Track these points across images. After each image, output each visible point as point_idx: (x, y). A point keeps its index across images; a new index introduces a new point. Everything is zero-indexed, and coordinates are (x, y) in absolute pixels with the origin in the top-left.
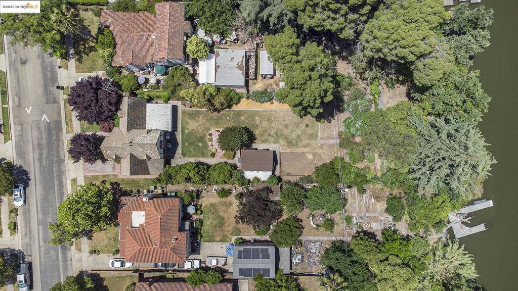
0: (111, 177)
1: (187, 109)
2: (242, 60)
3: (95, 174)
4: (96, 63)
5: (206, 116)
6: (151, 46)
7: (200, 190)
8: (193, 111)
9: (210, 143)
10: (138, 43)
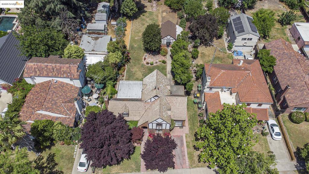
0: (189, 140)
1: (125, 77)
2: (91, 37)
3: (186, 156)
4: (65, 154)
5: (132, 66)
6: (63, 87)
7: (194, 72)
8: (126, 74)
9: (155, 64)
10: (57, 97)
